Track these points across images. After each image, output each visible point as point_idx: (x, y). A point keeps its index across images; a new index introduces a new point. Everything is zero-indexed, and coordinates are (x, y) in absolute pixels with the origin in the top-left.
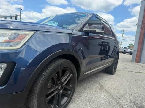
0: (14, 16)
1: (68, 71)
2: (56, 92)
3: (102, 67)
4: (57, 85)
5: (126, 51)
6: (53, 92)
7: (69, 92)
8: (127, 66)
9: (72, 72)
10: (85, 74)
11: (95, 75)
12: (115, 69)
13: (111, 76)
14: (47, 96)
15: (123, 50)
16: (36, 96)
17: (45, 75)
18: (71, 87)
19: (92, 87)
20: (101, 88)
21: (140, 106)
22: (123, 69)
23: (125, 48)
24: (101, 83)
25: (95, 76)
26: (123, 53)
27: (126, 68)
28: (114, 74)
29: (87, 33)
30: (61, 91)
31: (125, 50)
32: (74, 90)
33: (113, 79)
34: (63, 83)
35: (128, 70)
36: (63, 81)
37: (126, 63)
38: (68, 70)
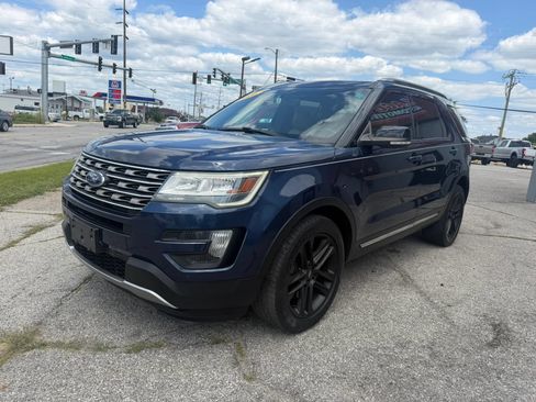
0: (105, 42)
1: (325, 241)
2: (304, 283)
3: (411, 226)
4: (305, 268)
5: (519, 156)
6: (298, 283)
7: (328, 286)
8: (501, 219)
9: (334, 243)
10: (363, 246)
11: (391, 248)
12: (455, 230)
13: (441, 250)
14: (291, 288)
15: (507, 152)
16: (274, 285)
17: (287, 248)
18: (331, 275)
19: (382, 278)
20: (406, 281)
21: (497, 322)
22: (487, 228)
23: (514, 144)
24: (407, 270)
25: (391, 251)
26: (508, 165)
27: (497, 226)
28: (450, 244)
29: (368, 148)
30: (312, 282)
31: (514, 154)
32: (339, 282)
33: (445, 259)
34: (316, 265)
35: (503, 231)
36: (315, 260)
37: (503, 208)
38: (325, 238)
